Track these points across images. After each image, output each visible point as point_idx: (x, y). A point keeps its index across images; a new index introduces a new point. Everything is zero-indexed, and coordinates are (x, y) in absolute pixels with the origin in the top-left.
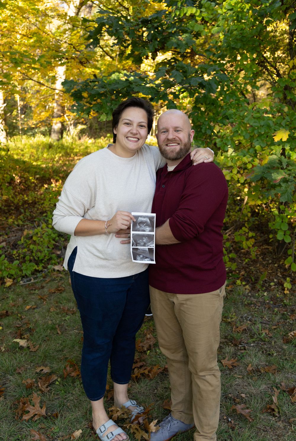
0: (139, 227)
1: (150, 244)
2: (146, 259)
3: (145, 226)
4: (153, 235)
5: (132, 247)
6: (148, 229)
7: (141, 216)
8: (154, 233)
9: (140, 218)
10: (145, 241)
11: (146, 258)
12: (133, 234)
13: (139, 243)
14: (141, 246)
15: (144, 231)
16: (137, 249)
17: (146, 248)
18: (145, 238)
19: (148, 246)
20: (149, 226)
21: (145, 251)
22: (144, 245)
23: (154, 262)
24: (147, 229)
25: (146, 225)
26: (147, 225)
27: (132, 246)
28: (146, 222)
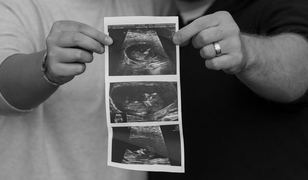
0: (128, 61)
1: (165, 111)
2: (155, 160)
3: (147, 57)
4: (175, 84)
5: (110, 126)
6: (158, 65)
7: (134, 28)
8: (176, 78)
9: (130, 34)
10: (148, 102)
11: (157, 156)
12: (112, 85)
13: (131, 112)
14: (137, 120)
15: (146, 73)
16: (128, 130)
17: (155, 125)
18: (150, 93)
19: (159, 119)
20: (161, 58)
21: (153, 134)
22: (148, 118)
23: (181, 169)
24: (155, 65)
25: (150, 55)
26: (154, 53)
27: (112, 121)
28: (149, 45)
